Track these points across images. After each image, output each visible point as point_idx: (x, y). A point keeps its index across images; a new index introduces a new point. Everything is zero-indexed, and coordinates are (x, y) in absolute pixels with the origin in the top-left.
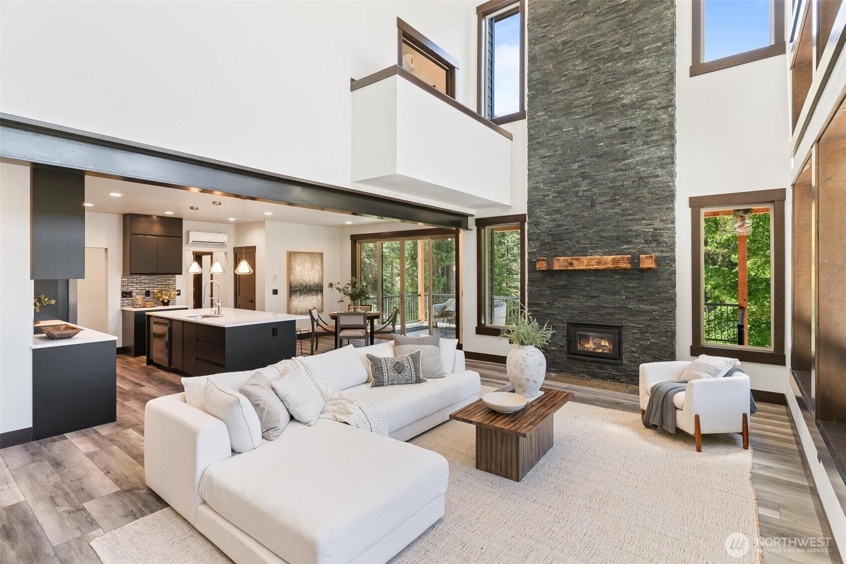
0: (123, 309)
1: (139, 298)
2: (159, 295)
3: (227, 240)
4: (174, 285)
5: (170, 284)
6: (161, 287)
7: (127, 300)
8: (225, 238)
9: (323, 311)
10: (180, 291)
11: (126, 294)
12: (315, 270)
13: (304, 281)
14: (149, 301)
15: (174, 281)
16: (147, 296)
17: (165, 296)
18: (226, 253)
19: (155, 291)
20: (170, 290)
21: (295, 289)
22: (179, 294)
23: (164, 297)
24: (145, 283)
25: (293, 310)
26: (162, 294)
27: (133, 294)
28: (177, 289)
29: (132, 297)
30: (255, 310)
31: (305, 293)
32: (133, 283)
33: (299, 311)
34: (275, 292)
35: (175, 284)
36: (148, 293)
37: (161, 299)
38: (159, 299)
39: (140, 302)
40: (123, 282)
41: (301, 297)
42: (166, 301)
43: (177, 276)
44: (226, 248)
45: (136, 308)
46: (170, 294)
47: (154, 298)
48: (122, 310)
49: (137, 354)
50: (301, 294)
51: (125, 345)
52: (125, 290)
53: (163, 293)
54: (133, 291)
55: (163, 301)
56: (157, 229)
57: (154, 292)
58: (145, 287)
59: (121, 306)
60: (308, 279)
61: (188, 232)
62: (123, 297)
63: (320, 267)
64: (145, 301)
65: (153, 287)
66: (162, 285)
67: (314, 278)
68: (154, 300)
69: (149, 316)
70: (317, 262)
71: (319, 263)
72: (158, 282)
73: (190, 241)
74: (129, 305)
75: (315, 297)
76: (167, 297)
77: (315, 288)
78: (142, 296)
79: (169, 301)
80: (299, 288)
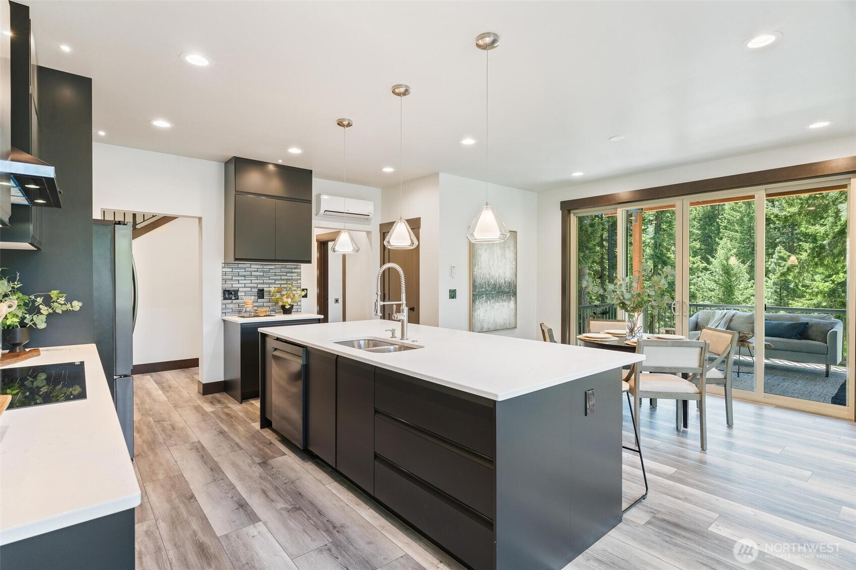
0: (225, 318)
1: (248, 300)
2: (278, 296)
3: (373, 213)
4: (299, 281)
5: (292, 279)
6: (281, 284)
7: (232, 305)
8: (370, 207)
9: (516, 327)
10: (307, 290)
11: (229, 294)
12: (506, 259)
13: (493, 277)
14: (263, 306)
15: (299, 274)
16: (259, 298)
17: (287, 298)
18: (369, 233)
19: (272, 289)
20: (294, 289)
21: (480, 290)
22: (305, 296)
23: (285, 299)
24: (256, 276)
25: (478, 325)
26: (282, 295)
27: (239, 294)
28: (302, 288)
29: (238, 299)
30: (419, 324)
31: (493, 297)
32: (239, 276)
33: (486, 326)
34: (453, 294)
35: (300, 279)
36: (261, 294)
37: (281, 304)
38: (277, 303)
39: (249, 307)
40: (225, 274)
41: (488, 303)
42: (287, 307)
43: (303, 266)
44: (369, 225)
45: (243, 317)
46: (294, 295)
47: (269, 302)
48: (224, 321)
49: (245, 397)
50: (488, 298)
51: (228, 378)
52: (228, 286)
53: (284, 293)
54: (240, 289)
55: (283, 307)
56: (275, 186)
57: (269, 292)
58: (257, 284)
59: (223, 313)
60: (497, 275)
61: (319, 196)
62: (225, 299)
63: (512, 255)
64: (257, 307)
65: (269, 284)
66: (281, 279)
67: (505, 273)
68: (270, 304)
69: (264, 336)
70: (508, 247)
71: (512, 248)
72: (276, 275)
73: (322, 211)
74: (233, 312)
75: (506, 304)
76: (289, 301)
77: (506, 290)
78: (252, 297)
79: (292, 306)
80: (486, 288)
